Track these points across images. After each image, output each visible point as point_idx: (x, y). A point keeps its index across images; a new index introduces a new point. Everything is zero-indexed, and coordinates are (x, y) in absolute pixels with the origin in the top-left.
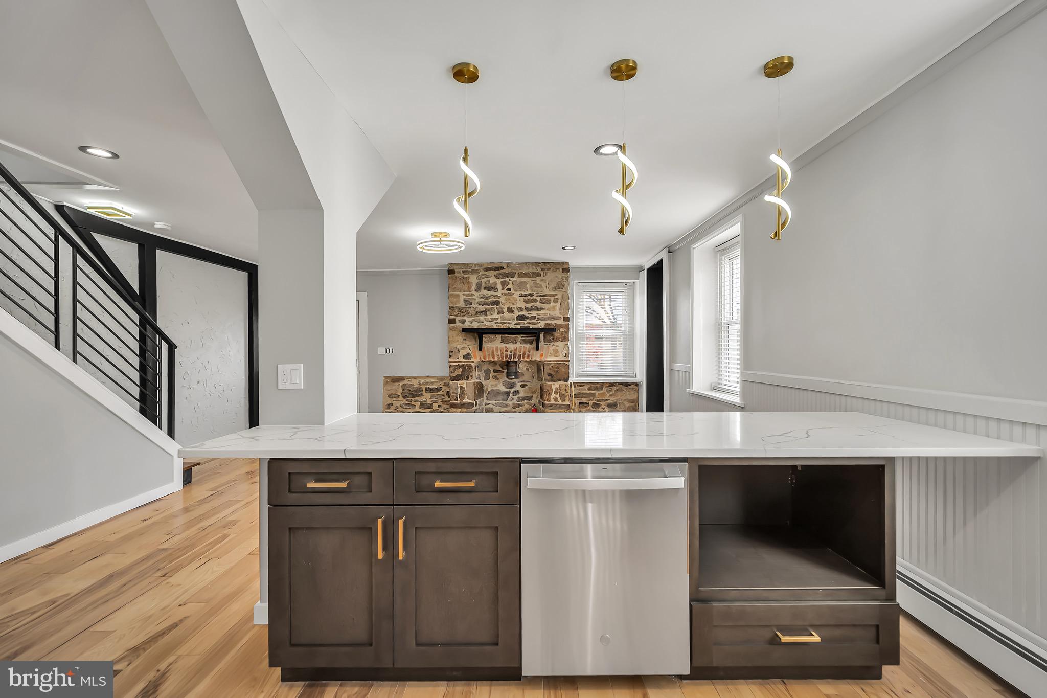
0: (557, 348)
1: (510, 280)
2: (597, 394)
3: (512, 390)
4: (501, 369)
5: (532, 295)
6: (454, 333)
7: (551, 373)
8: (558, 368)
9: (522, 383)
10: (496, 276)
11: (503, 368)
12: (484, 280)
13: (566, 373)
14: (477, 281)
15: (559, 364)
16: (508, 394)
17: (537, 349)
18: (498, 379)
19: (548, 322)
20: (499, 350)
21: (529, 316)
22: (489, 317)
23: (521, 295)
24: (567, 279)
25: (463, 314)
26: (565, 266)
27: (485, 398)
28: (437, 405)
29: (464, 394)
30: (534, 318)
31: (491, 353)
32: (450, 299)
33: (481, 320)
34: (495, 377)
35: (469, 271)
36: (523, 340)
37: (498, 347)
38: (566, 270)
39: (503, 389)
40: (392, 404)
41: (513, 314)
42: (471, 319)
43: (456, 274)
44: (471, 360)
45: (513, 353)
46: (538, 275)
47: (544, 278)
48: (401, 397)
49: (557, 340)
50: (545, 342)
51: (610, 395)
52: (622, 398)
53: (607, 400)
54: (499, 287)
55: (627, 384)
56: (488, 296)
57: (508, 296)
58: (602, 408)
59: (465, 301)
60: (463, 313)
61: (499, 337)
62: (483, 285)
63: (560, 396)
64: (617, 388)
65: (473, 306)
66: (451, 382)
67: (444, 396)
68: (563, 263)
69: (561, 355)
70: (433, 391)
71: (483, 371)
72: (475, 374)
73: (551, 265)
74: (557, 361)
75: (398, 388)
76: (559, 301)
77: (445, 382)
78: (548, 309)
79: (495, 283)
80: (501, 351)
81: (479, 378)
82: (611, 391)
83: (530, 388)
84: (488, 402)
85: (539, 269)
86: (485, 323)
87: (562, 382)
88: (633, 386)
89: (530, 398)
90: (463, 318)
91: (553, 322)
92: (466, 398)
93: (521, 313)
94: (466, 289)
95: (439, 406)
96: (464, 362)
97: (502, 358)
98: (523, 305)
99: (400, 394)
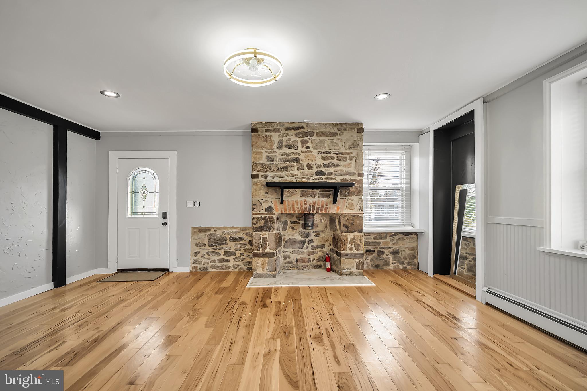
0: (352, 202)
1: (309, 139)
2: (381, 243)
3: (307, 240)
4: (297, 221)
5: (329, 153)
6: (258, 188)
7: (347, 224)
8: (353, 220)
9: (316, 233)
10: (296, 135)
11: (299, 220)
12: (285, 139)
13: (360, 225)
14: (278, 139)
15: (354, 216)
16: (303, 242)
17: (335, 202)
18: (295, 229)
19: (344, 177)
20: (299, 204)
21: (327, 172)
22: (290, 173)
23: (319, 153)
24: (361, 138)
25: (266, 170)
26: (360, 127)
27: (283, 246)
28: (240, 252)
29: (266, 244)
30: (331, 173)
31: (291, 206)
32: (253, 155)
33: (282, 176)
34: (292, 228)
35: (271, 130)
36: (321, 194)
37: (297, 200)
38: (361, 130)
39: (299, 238)
40: (199, 252)
41: (311, 170)
42: (272, 175)
43: (259, 133)
44: (273, 213)
45: (311, 206)
46: (335, 134)
47: (340, 138)
48: (207, 245)
49: (353, 194)
50: (341, 196)
51: (393, 244)
52: (403, 246)
53: (390, 248)
54: (299, 145)
55: (407, 234)
56: (288, 153)
57: (307, 154)
58: (386, 255)
59: (268, 158)
60: (266, 168)
61: (299, 191)
62: (285, 143)
63: (355, 246)
64: (399, 237)
65: (275, 162)
66: (254, 233)
67: (246, 244)
68: (358, 124)
69: (356, 208)
70: (236, 240)
71: (282, 223)
72: (276, 225)
73: (346, 126)
74: (352, 213)
75: (204, 237)
76: (354, 158)
77: (247, 232)
78: (344, 166)
79: (296, 141)
80: (300, 204)
81: (279, 229)
82: (393, 240)
83: (323, 238)
84: (286, 250)
85: (336, 129)
86: (286, 178)
87: (356, 233)
88: (413, 236)
89: (323, 247)
90: (266, 173)
91: (348, 178)
92: (268, 248)
93: (319, 170)
94: (269, 146)
95: (242, 254)
96: (267, 214)
97: (302, 210)
98: (321, 162)
99: (206, 243)
